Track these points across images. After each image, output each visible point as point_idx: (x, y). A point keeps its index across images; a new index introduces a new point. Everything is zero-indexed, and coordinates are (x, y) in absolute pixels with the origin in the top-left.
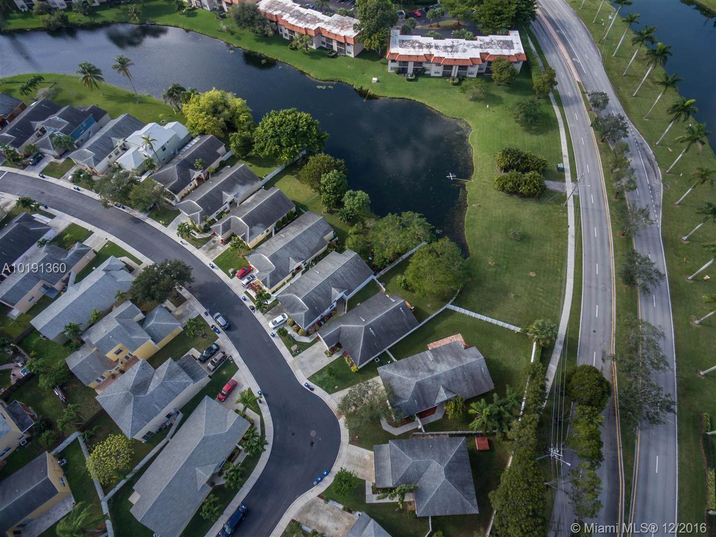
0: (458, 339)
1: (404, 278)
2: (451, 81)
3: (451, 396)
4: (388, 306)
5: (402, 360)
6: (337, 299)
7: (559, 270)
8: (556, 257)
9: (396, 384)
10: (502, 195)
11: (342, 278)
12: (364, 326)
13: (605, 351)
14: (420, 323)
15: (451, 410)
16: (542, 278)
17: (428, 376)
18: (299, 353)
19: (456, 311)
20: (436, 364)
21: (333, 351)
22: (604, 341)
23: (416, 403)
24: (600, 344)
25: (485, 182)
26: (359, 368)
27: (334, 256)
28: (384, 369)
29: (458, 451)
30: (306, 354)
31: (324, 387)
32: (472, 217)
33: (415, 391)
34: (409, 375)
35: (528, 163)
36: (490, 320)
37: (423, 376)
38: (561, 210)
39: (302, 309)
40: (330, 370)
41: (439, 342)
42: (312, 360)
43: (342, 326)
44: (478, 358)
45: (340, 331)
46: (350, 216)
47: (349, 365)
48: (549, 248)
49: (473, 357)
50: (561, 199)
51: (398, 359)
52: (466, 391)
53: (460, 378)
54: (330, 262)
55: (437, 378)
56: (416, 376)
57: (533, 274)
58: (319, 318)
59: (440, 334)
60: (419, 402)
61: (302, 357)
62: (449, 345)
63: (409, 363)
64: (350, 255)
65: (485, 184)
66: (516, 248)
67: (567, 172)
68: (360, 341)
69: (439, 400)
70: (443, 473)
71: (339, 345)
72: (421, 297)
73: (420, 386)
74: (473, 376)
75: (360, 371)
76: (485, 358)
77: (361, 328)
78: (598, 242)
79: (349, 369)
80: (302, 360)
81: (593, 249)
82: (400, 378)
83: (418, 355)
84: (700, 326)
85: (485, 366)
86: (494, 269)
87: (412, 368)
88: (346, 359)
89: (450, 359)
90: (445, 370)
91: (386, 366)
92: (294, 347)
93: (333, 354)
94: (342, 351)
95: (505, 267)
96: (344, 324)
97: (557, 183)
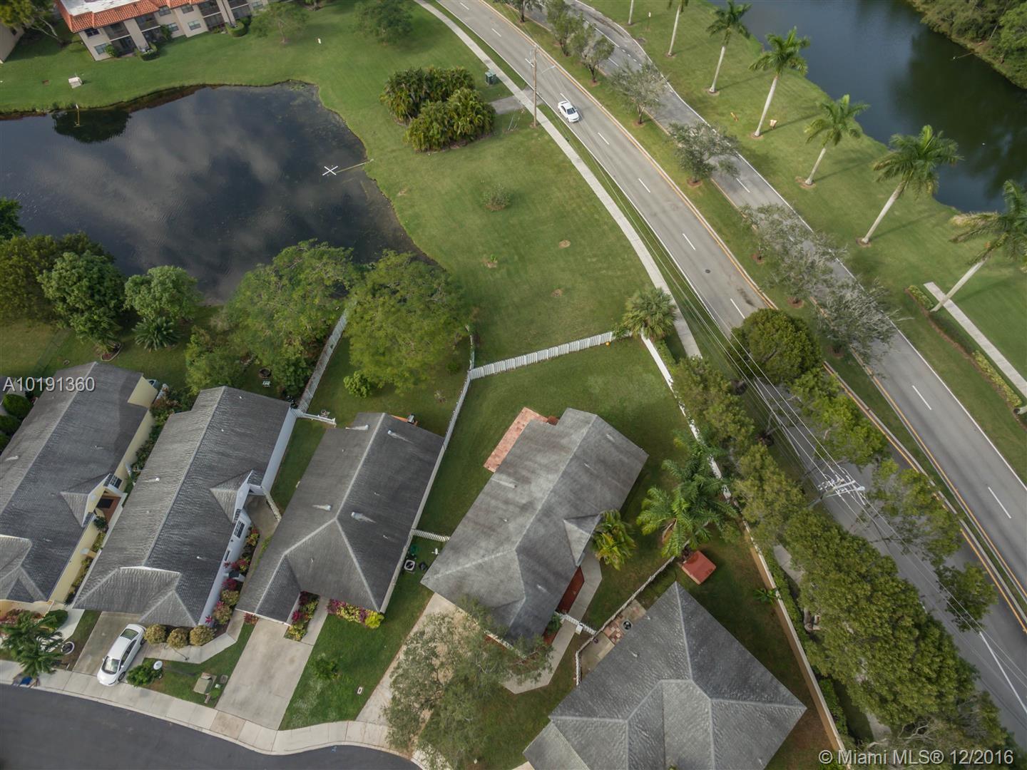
0: (528, 418)
1: (356, 375)
2: (230, 31)
3: (593, 525)
4: (361, 445)
5: (460, 529)
6: (239, 504)
7: (596, 216)
8: (578, 200)
9: (479, 584)
10: (435, 157)
11: (223, 454)
12: (335, 519)
13: (742, 289)
14: (444, 435)
15: (612, 552)
16: (583, 242)
17: (529, 520)
18: (223, 686)
19: (492, 375)
20: (526, 487)
21: (301, 620)
22: (730, 276)
23: (544, 590)
24: (729, 283)
25: (393, 151)
26: (383, 610)
27: (177, 423)
28: (437, 572)
29: (687, 621)
30: (242, 679)
31: (333, 714)
32: (410, 212)
33: (526, 570)
34: (492, 545)
35: (440, 84)
36: (556, 351)
37: (520, 527)
38: (536, 134)
39: (165, 585)
40: (319, 666)
41: (500, 446)
42: (266, 678)
43: (287, 552)
44: (588, 423)
45: (289, 567)
46: (167, 329)
47: (358, 620)
48: (558, 194)
49: (580, 427)
50: (525, 119)
51: (449, 532)
52: (609, 496)
53: (585, 479)
54: (173, 442)
55: (548, 512)
56: (508, 539)
57: (565, 244)
58: (222, 574)
59: (492, 432)
60: (546, 583)
61: (236, 690)
62: (524, 438)
63: (476, 523)
64: (212, 400)
65: (394, 154)
66: (514, 221)
67: (506, 80)
68: (347, 555)
69: (578, 550)
70: (699, 691)
71: (308, 598)
72: (411, 386)
73: (528, 552)
74: (602, 461)
75: (388, 616)
76: (601, 416)
77: (331, 529)
78: (618, 150)
79: (361, 630)
80: (241, 696)
81: (619, 163)
82: (480, 567)
83: (481, 496)
84: (814, 185)
85: (611, 429)
86: (504, 271)
87: (489, 530)
88: (343, 613)
89: (542, 459)
90: (551, 486)
91: (435, 564)
92: (202, 684)
93: (306, 627)
94: (323, 603)
95: (516, 258)
96: (287, 545)
97: (504, 101)
